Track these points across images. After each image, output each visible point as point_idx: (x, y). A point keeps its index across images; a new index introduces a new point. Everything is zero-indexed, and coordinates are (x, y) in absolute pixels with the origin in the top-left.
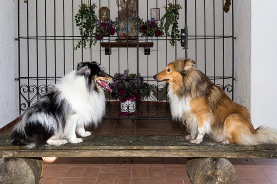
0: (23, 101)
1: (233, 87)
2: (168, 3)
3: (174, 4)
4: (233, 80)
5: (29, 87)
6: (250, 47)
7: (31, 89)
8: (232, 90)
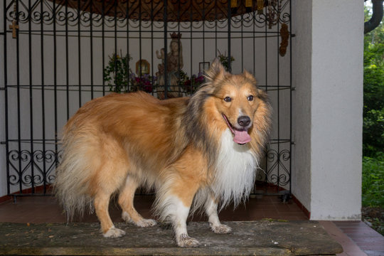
0: (12, 172)
1: (290, 153)
2: (218, 54)
3: (227, 56)
4: (292, 143)
5: (20, 152)
6: (310, 95)
7: (23, 156)
8: (290, 157)
